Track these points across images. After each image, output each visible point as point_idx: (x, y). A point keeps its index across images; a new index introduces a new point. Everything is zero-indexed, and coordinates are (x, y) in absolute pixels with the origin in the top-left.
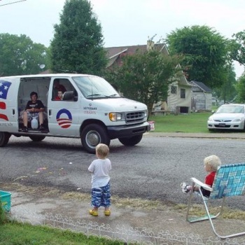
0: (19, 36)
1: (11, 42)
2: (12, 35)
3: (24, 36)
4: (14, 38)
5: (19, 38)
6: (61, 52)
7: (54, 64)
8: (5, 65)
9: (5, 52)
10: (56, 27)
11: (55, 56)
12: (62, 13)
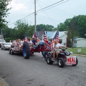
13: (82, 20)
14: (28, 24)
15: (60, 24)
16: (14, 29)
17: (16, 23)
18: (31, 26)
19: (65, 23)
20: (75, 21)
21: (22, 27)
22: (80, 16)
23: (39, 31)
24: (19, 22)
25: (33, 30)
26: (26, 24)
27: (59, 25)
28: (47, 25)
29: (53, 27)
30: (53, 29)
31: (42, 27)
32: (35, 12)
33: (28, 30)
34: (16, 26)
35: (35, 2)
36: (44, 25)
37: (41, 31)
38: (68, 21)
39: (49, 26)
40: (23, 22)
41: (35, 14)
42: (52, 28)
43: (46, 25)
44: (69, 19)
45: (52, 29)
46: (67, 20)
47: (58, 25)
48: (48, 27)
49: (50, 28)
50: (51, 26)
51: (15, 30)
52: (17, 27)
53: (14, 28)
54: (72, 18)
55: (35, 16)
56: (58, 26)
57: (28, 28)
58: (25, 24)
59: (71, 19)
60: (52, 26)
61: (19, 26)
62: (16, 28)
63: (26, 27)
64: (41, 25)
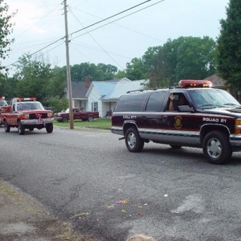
0: (202, 38)
1: (194, 44)
2: (195, 38)
3: (207, 38)
4: (197, 40)
5: (202, 40)
6: (227, 49)
7: (221, 63)
8: (190, 67)
9: (188, 54)
10: (222, 22)
11: (221, 53)
12: (228, 6)
13: (188, 49)
14: (49, 65)
15: (132, 62)
16: (14, 78)
17: (19, 64)
18: (57, 69)
19: (144, 57)
20: (170, 53)
21: (35, 72)
22: (181, 39)
23: (80, 80)
24: (27, 58)
25: (64, 79)
26: (44, 65)
27: (131, 64)
28: (101, 64)
29: (115, 69)
30: (116, 73)
31: (85, 70)
32: (67, 37)
33: (51, 80)
34: (20, 71)
35: (66, 12)
36: (93, 65)
37: (84, 81)
38: (152, 54)
39: (104, 67)
40: (38, 61)
41: (67, 42)
42: (113, 73)
43: (96, 65)
44: (155, 49)
45: (113, 75)
46: (150, 49)
47: (128, 63)
48: (101, 70)
49: (109, 71)
50: (109, 68)
51: (17, 81)
52: (22, 73)
53: (15, 76)
54: (163, 46)
55: (67, 45)
56: (129, 66)
57: (51, 76)
58: (42, 65)
59: (160, 47)
60: (113, 67)
61: (26, 70)
62: (18, 74)
63: (44, 72)
64: (85, 65)
